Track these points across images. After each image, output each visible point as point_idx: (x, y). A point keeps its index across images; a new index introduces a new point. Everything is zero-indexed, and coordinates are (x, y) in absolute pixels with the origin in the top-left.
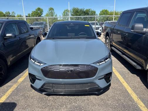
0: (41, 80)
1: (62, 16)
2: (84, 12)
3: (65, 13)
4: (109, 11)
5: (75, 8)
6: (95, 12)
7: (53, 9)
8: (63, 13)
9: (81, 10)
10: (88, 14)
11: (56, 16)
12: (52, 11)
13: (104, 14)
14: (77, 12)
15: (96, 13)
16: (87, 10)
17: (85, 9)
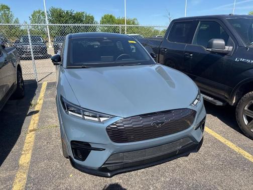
0: (104, 150)
1: (29, 22)
2: (74, 17)
3: (37, 17)
4: (116, 18)
5: (56, 8)
6: (92, 18)
7: (8, 9)
8: (31, 17)
9: (67, 13)
10: (82, 21)
11: (16, 21)
12: (7, 12)
13: (109, 22)
14: (61, 17)
15: (95, 20)
16: (78, 14)
17: (75, 12)
